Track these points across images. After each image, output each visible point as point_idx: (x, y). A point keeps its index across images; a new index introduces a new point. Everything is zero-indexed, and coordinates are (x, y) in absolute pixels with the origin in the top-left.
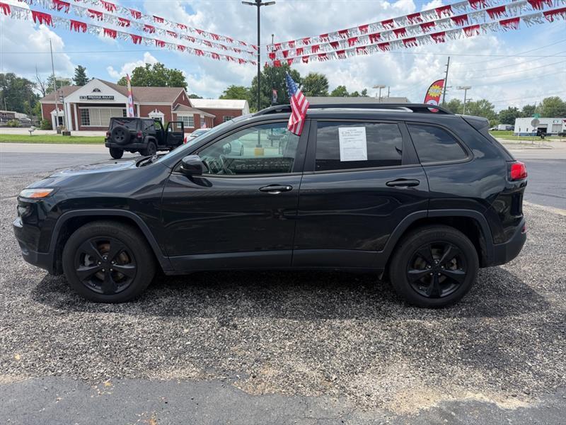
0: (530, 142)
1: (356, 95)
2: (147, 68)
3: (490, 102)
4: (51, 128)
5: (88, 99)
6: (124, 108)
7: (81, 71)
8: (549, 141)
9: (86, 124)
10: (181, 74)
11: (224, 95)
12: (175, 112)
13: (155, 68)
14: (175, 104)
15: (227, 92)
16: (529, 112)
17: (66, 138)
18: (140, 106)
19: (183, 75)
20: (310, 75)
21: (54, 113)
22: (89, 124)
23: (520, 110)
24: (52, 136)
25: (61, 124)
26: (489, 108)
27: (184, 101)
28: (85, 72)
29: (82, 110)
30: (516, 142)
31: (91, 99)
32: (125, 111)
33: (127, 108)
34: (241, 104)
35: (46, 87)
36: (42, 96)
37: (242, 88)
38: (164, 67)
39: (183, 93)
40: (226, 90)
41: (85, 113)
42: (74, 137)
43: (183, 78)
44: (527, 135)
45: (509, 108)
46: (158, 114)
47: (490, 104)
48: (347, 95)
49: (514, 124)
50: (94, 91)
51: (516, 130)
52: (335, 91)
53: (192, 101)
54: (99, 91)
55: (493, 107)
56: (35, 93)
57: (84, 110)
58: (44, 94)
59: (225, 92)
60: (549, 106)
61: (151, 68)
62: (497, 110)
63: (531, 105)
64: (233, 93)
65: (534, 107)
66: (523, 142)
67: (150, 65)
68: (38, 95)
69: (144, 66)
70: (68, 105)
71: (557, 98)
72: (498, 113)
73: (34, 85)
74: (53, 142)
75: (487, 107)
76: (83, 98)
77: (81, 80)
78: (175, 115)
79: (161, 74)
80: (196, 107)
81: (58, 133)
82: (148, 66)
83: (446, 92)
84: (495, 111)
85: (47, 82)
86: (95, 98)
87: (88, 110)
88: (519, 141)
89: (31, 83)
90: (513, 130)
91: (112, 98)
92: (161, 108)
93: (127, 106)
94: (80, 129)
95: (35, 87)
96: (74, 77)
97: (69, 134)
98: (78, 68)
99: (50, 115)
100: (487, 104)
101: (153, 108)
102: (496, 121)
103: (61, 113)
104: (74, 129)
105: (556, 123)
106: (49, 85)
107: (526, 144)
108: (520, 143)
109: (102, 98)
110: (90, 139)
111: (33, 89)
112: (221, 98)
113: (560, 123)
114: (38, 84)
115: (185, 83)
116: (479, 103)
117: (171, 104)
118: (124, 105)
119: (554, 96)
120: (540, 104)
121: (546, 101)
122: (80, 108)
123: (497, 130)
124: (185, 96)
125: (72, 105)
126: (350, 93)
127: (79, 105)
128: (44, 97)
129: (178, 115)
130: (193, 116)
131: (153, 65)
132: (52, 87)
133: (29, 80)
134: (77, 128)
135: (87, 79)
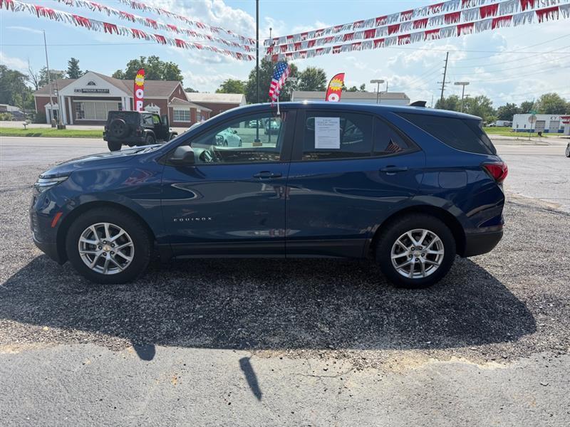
0: (528, 139)
1: (354, 90)
2: (142, 61)
3: (488, 97)
4: (45, 122)
5: (83, 92)
6: (120, 102)
7: (74, 63)
8: (546, 137)
9: (81, 118)
10: (176, 67)
11: (220, 89)
12: (170, 106)
13: (150, 61)
14: (171, 98)
15: (224, 86)
16: (527, 108)
17: (61, 132)
19: (179, 68)
20: (308, 70)
21: (48, 106)
22: (84, 118)
23: (518, 106)
24: (47, 130)
25: (55, 118)
26: (488, 104)
27: (181, 94)
28: (78, 64)
29: (77, 103)
30: (513, 138)
31: (85, 92)
32: (120, 104)
33: (123, 102)
34: (238, 98)
35: (39, 80)
36: (34, 88)
37: (238, 82)
38: (160, 60)
39: (180, 87)
40: (223, 84)
41: (79, 106)
42: (70, 131)
43: (179, 71)
44: (525, 131)
45: (508, 104)
46: (154, 108)
48: (345, 90)
49: (512, 120)
50: (89, 84)
51: (514, 127)
53: (188, 94)
54: (94, 84)
55: (491, 103)
56: (27, 86)
58: (37, 87)
59: (221, 86)
60: (547, 103)
61: (146, 62)
63: (530, 101)
64: (230, 87)
65: (532, 103)
66: (519, 138)
67: (145, 58)
68: (30, 88)
69: (139, 59)
70: (63, 99)
71: (555, 95)
72: (496, 109)
73: (27, 78)
74: (48, 136)
75: (485, 103)
76: (78, 91)
77: (74, 72)
78: (171, 109)
79: (156, 67)
80: (192, 100)
81: (53, 127)
82: (143, 59)
83: (445, 88)
84: (493, 107)
85: (39, 74)
86: (90, 91)
87: (79, 103)
88: (516, 138)
89: (24, 76)
90: (511, 126)
91: (108, 92)
92: (157, 102)
93: (123, 99)
94: (76, 123)
95: (28, 79)
96: (67, 70)
97: (63, 127)
98: (71, 60)
99: (44, 108)
100: (486, 100)
101: (148, 102)
102: (494, 117)
103: (56, 107)
104: (69, 123)
105: (553, 119)
106: (42, 78)
107: (523, 140)
108: (518, 140)
109: (97, 91)
110: (85, 133)
111: (25, 81)
112: (218, 91)
113: (557, 119)
114: (31, 77)
115: (181, 76)
116: (477, 99)
117: (168, 98)
118: (119, 99)
119: (552, 92)
120: (538, 100)
121: (544, 97)
122: (74, 101)
123: (495, 126)
124: (181, 90)
125: (66, 99)
126: (348, 89)
127: (73, 98)
128: (37, 89)
129: (174, 109)
130: (189, 110)
131: (147, 57)
132: (44, 79)
133: (21, 72)
134: (72, 122)
135: (81, 72)
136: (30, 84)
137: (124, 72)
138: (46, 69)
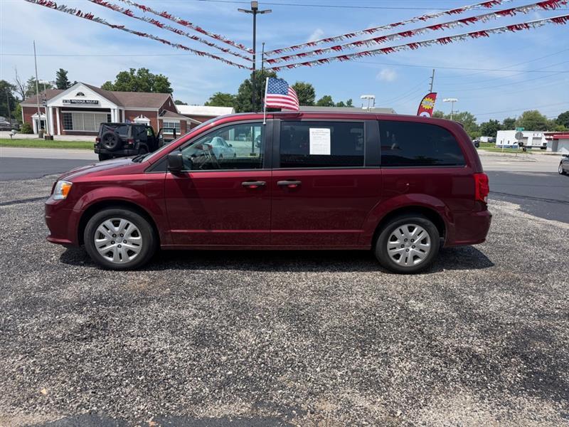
0: (515, 155)
1: (341, 105)
2: (132, 74)
3: (472, 114)
4: (32, 133)
6: (109, 113)
7: (62, 74)
8: (530, 153)
9: (68, 129)
10: (166, 80)
11: (209, 102)
12: (161, 118)
13: (140, 73)
14: (161, 110)
15: (214, 99)
16: (509, 124)
17: (49, 143)
18: (126, 111)
19: (169, 81)
20: (297, 84)
21: (35, 116)
22: (72, 129)
23: (501, 123)
24: (33, 140)
25: (42, 128)
26: (472, 120)
27: (170, 107)
28: (67, 75)
29: (65, 114)
30: (500, 154)
31: (74, 103)
32: (109, 117)
33: (112, 113)
34: (227, 111)
35: (26, 90)
36: (21, 98)
37: (228, 95)
38: (149, 72)
39: (170, 99)
40: (212, 97)
41: (68, 117)
42: (57, 142)
43: (168, 84)
44: (508, 147)
45: (490, 120)
46: (144, 119)
47: (472, 116)
48: (332, 105)
49: (495, 136)
50: (78, 95)
51: (498, 143)
52: (320, 101)
53: (179, 107)
54: (83, 95)
55: (475, 120)
56: (14, 96)
57: (68, 114)
58: (24, 97)
59: (211, 99)
60: (528, 119)
61: (136, 74)
62: (478, 123)
63: (512, 118)
64: (220, 100)
65: (514, 121)
66: (506, 154)
67: (135, 70)
68: (17, 98)
69: (129, 71)
70: (51, 110)
71: (536, 112)
72: (479, 126)
73: (14, 88)
74: (35, 146)
75: (469, 120)
76: (66, 101)
77: (63, 83)
78: (161, 121)
79: (146, 79)
80: (182, 113)
81: (40, 137)
82: (133, 71)
84: (477, 124)
85: (27, 84)
86: (79, 102)
87: (71, 114)
88: (503, 154)
89: (10, 85)
90: (495, 142)
91: (97, 103)
92: (146, 114)
93: (112, 111)
94: (63, 134)
95: (15, 90)
96: (56, 80)
97: (52, 138)
98: (59, 71)
99: (31, 119)
100: (470, 117)
101: (138, 114)
102: (478, 134)
103: (43, 117)
104: (56, 133)
105: (536, 136)
106: (29, 88)
107: (510, 156)
108: (505, 156)
109: (86, 102)
110: (73, 144)
111: (12, 91)
112: (207, 104)
113: (540, 136)
114: (18, 87)
115: (171, 89)
116: (462, 115)
117: (157, 110)
118: (109, 110)
119: (534, 110)
120: (520, 117)
121: (526, 114)
122: (62, 112)
124: (172, 102)
125: (54, 109)
126: (335, 103)
127: (61, 109)
128: (24, 100)
129: (164, 121)
130: (179, 122)
131: (137, 70)
132: (32, 90)
133: (8, 82)
134: (59, 133)
135: (69, 83)
136: (16, 95)
137: (113, 83)
138: (34, 80)
